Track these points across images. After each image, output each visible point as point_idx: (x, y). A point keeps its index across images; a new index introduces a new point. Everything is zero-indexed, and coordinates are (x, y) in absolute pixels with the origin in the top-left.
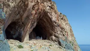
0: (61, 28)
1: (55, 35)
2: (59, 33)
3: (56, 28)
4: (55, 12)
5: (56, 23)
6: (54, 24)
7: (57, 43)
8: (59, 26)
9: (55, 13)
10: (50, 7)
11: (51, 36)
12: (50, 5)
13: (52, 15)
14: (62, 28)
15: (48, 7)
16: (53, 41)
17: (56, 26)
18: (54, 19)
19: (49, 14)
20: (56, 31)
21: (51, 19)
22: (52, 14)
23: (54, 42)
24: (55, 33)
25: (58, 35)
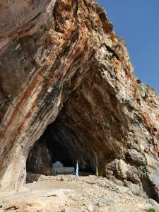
0: (149, 129)
1: (127, 155)
2: (143, 148)
3: (131, 127)
4: (125, 70)
5: (131, 108)
6: (126, 111)
8: (141, 119)
9: (126, 73)
10: (109, 49)
11: (113, 159)
12: (110, 44)
13: (116, 78)
14: (153, 130)
15: (103, 51)
16: (122, 179)
17: (133, 122)
18: (124, 93)
19: (106, 72)
20: (131, 142)
21: (112, 93)
22: (119, 77)
23: (125, 185)
24: (129, 147)
25: (139, 155)
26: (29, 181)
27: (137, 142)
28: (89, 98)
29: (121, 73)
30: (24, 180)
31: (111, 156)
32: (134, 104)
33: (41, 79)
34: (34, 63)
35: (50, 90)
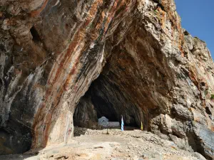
0: (196, 84)
1: (173, 110)
2: (189, 103)
4: (171, 21)
5: (177, 62)
7: (183, 142)
8: (188, 74)
9: (172, 25)
11: (159, 114)
13: (161, 31)
14: (200, 84)
16: (168, 134)
17: (179, 76)
18: (170, 47)
19: (150, 25)
20: (177, 96)
21: (157, 47)
23: (170, 140)
24: (175, 102)
25: (185, 110)
26: (76, 134)
27: (183, 97)
28: (133, 53)
29: (166, 25)
30: (72, 133)
31: (156, 111)
32: (181, 58)
33: (82, 35)
34: (75, 19)
35: (92, 46)
